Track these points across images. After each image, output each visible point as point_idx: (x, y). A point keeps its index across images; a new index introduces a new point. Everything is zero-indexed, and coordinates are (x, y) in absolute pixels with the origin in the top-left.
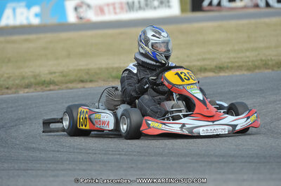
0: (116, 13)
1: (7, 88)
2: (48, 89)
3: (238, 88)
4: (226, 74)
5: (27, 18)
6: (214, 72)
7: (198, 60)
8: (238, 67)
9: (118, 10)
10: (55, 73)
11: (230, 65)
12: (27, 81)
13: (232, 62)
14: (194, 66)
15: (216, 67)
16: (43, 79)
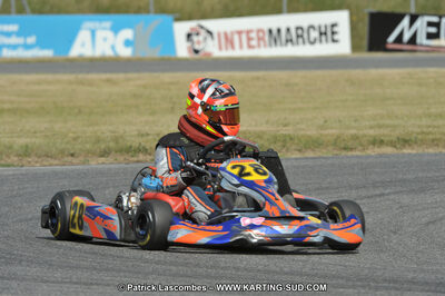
0: (250, 47)
1: (72, 155)
2: (135, 159)
3: (429, 175)
4: (414, 152)
5: (113, 48)
6: (395, 147)
7: (371, 127)
8: (433, 140)
9: (254, 43)
10: (148, 135)
11: (420, 137)
12: (103, 146)
13: (423, 133)
14: (365, 136)
15: (398, 138)
16: (129, 144)
